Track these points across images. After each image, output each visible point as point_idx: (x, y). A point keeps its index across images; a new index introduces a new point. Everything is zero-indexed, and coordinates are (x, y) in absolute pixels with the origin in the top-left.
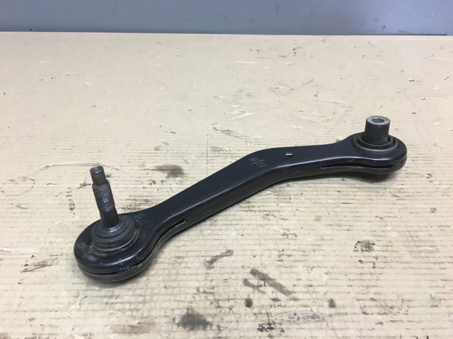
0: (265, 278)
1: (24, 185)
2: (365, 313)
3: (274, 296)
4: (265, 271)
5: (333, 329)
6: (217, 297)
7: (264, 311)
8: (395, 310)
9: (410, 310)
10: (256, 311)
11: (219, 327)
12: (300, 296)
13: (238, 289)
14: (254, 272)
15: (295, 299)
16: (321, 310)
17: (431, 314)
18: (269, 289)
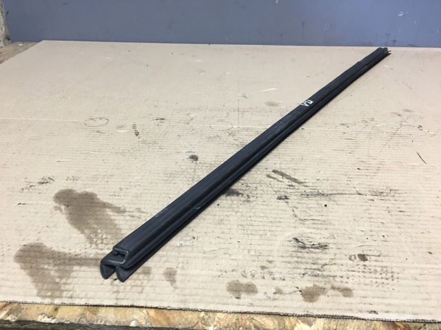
0: (283, 175)
1: (101, 122)
2: (360, 194)
3: (290, 184)
4: (283, 171)
5: (335, 201)
6: (246, 182)
7: (282, 190)
8: (385, 194)
9: (396, 195)
10: (276, 190)
11: (248, 196)
12: (310, 184)
13: (262, 179)
14: (275, 171)
15: (307, 186)
16: (325, 192)
17: (413, 197)
18: (286, 181)
